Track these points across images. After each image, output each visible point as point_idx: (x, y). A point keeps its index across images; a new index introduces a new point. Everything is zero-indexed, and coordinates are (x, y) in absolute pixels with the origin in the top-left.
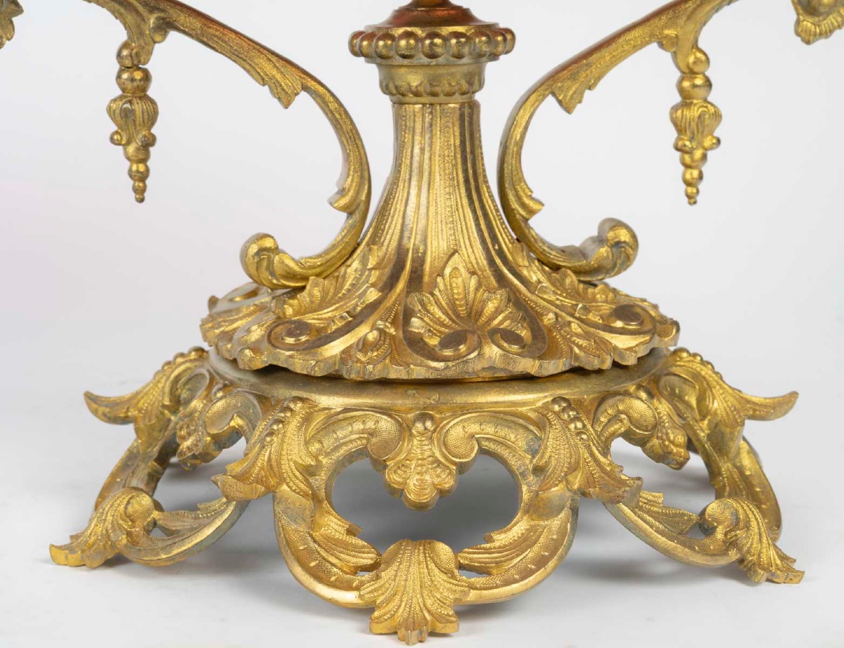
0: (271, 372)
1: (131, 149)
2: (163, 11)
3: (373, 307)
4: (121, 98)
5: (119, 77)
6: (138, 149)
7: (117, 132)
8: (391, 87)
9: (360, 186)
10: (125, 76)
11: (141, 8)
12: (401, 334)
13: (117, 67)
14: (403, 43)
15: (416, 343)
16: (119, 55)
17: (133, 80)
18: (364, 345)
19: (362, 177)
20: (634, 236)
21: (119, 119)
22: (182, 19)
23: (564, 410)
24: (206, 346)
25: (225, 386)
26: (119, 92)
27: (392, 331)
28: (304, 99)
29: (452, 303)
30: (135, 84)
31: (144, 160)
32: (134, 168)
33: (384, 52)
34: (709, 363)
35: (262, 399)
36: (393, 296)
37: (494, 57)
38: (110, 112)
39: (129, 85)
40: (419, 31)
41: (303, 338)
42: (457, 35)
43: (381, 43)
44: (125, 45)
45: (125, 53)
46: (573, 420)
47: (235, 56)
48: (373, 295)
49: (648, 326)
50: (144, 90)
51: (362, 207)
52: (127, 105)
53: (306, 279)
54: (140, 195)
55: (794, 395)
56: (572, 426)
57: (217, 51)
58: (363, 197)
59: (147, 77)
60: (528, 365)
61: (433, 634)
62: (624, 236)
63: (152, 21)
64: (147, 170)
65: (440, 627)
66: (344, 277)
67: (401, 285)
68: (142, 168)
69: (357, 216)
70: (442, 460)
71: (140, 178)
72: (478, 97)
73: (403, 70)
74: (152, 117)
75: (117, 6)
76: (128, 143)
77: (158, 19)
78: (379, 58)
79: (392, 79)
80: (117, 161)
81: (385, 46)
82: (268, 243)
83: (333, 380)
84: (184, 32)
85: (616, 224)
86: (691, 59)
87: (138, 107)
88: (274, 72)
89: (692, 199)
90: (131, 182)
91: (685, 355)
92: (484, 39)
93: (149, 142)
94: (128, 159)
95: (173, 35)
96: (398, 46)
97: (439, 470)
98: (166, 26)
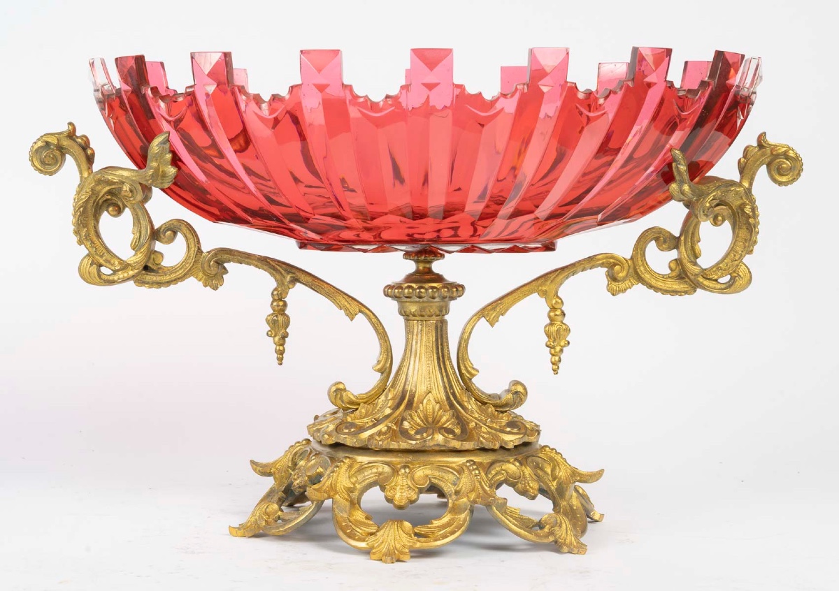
0: (337, 446)
1: (277, 339)
2: (294, 273)
3: (387, 417)
4: (272, 314)
5: (272, 304)
6: (279, 339)
7: (270, 331)
8: (404, 312)
9: (387, 359)
10: (275, 304)
11: (283, 272)
12: (398, 429)
13: (271, 299)
14: (406, 291)
15: (405, 434)
16: (272, 294)
17: (278, 306)
18: (380, 433)
19: (387, 355)
20: (525, 389)
21: (271, 324)
22: (303, 277)
23: (471, 465)
24: (311, 439)
25: (316, 454)
26: (272, 312)
27: (395, 427)
28: (360, 316)
29: (426, 417)
30: (279, 308)
31: (282, 345)
32: (278, 348)
33: (398, 295)
34: (559, 453)
35: (332, 459)
36: (398, 412)
37: (453, 298)
38: (268, 321)
39: (276, 308)
40: (414, 285)
41: (352, 430)
42: (433, 288)
43: (396, 291)
44: (275, 289)
45: (275, 293)
46: (474, 470)
47: (328, 295)
48: (388, 411)
49: (523, 431)
50: (284, 311)
51: (387, 370)
52: (275, 318)
53: (359, 404)
54: (280, 361)
55: (602, 471)
56: (473, 473)
57: (317, 292)
58: (388, 365)
59: (285, 305)
60: (456, 444)
61: (398, 560)
62: (520, 389)
63: (288, 278)
64: (284, 349)
65: (402, 557)
66: (377, 404)
67: (402, 407)
68: (281, 348)
69: (385, 375)
70: (412, 486)
71: (281, 354)
72: (446, 317)
73: (408, 304)
74: (287, 324)
75: (272, 271)
76: (275, 336)
77: (291, 277)
78: (395, 297)
79: (403, 308)
80: (270, 345)
81: (398, 292)
82: (341, 386)
83: (364, 449)
84: (303, 284)
85: (517, 383)
86: (554, 302)
87: (280, 318)
88: (346, 303)
89: (555, 371)
90: (276, 355)
91: (547, 449)
92: (446, 290)
93: (285, 336)
94: (275, 344)
95: (298, 285)
96: (403, 293)
97: (410, 491)
98: (295, 280)
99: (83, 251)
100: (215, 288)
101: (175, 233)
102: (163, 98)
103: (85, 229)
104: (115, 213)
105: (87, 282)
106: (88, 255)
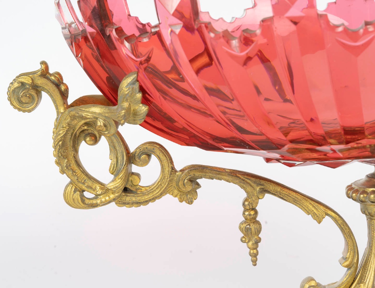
1: (250, 243)
2: (263, 185)
4: (245, 222)
5: (244, 214)
6: (253, 244)
7: (243, 237)
8: (366, 212)
9: (354, 256)
10: (247, 213)
11: (253, 184)
13: (243, 209)
14: (372, 196)
16: (244, 204)
17: (250, 215)
19: (354, 252)
21: (244, 232)
22: (271, 187)
26: (244, 219)
28: (327, 220)
30: (251, 217)
31: (256, 249)
32: (252, 252)
33: (363, 199)
38: (240, 228)
39: (248, 217)
43: (362, 196)
44: (246, 200)
45: (246, 203)
47: (295, 202)
50: (255, 218)
51: (355, 265)
52: (248, 226)
54: (255, 263)
57: (287, 201)
58: (355, 261)
59: (256, 213)
63: (258, 189)
64: (257, 252)
68: (255, 251)
69: (352, 269)
71: (254, 257)
73: (372, 206)
74: (259, 231)
75: (242, 184)
76: (249, 242)
77: (260, 189)
78: (361, 202)
79: (367, 209)
80: (245, 249)
81: (364, 197)
82: (313, 283)
84: (272, 194)
87: (253, 227)
88: (313, 209)
90: (250, 257)
93: (258, 241)
94: (249, 248)
95: (267, 196)
96: (369, 198)
98: (264, 191)
99: (65, 179)
100: (190, 202)
101: (149, 156)
102: (128, 39)
103: (66, 161)
104: (92, 142)
105: (73, 207)
106: (71, 183)
